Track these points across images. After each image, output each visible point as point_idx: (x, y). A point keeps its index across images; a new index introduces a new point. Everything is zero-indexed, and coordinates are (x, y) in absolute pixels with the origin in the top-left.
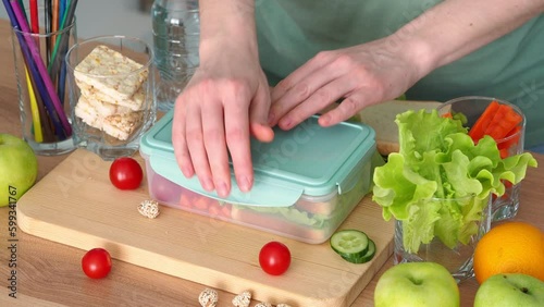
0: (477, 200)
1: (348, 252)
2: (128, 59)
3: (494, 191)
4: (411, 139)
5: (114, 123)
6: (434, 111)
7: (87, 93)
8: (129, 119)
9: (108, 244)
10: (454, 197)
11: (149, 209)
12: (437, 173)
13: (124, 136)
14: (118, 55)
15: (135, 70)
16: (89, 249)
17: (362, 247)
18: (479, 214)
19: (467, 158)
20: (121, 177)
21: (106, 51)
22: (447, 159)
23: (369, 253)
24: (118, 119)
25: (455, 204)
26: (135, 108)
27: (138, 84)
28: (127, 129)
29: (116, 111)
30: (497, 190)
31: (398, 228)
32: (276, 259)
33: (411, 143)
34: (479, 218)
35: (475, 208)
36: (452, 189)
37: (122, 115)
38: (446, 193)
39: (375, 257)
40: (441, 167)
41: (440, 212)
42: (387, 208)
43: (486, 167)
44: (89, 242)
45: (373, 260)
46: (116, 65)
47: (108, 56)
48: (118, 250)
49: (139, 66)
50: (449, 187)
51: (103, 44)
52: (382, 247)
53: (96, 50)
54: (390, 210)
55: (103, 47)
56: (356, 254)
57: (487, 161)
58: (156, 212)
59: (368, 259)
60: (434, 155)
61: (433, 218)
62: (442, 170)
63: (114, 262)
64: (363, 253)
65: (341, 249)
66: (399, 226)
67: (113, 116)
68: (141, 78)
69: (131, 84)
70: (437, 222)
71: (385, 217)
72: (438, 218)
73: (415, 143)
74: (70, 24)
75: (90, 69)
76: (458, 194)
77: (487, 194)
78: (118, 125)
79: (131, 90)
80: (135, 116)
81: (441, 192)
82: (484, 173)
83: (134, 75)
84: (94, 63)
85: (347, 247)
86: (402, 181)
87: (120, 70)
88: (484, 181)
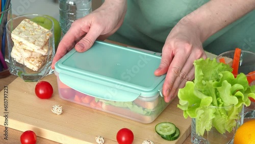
0: (235, 108)
1: (165, 134)
2: (40, 26)
3: (244, 103)
4: (201, 73)
5: (31, 61)
6: (214, 59)
7: (18, 44)
8: (38, 59)
9: (35, 129)
10: (223, 106)
11: (57, 110)
12: (213, 93)
13: (36, 69)
14: (35, 24)
15: (44, 33)
16: (24, 131)
17: (172, 132)
18: (237, 115)
19: (230, 85)
20: (41, 92)
21: (29, 22)
22: (219, 85)
23: (176, 135)
24: (32, 59)
25: (223, 109)
26: (44, 54)
27: (46, 40)
28: (38, 65)
29: (32, 55)
30: (246, 103)
31: (193, 122)
32: (126, 138)
33: (201, 76)
34: (237, 118)
35: (235, 112)
36: (222, 101)
37: (35, 57)
38: (219, 103)
39: (179, 138)
40: (216, 89)
41: (215, 114)
42: (185, 111)
43: (241, 90)
44: (24, 127)
45: (179, 139)
46: (34, 30)
47: (29, 25)
48: (40, 132)
49: (47, 30)
50: (220, 100)
51: (27, 18)
52: (183, 132)
53: (23, 22)
54: (187, 112)
55: (27, 20)
56: (169, 136)
57: (241, 87)
58: (61, 112)
59: (176, 138)
60: (212, 83)
61: (211, 117)
62: (216, 91)
63: (38, 138)
64: (173, 135)
65: (161, 133)
66: (194, 121)
67: (30, 58)
68: (48, 37)
69: (42, 41)
70: (213, 119)
71: (185, 116)
72: (214, 117)
73: (203, 76)
74: (8, 8)
75: (20, 32)
76: (225, 105)
77: (240, 105)
78: (33, 63)
79: (42, 44)
80: (42, 58)
81: (216, 103)
82: (239, 93)
83: (44, 35)
84: (22, 29)
85: (164, 132)
86: (193, 96)
87: (36, 33)
88: (239, 98)
